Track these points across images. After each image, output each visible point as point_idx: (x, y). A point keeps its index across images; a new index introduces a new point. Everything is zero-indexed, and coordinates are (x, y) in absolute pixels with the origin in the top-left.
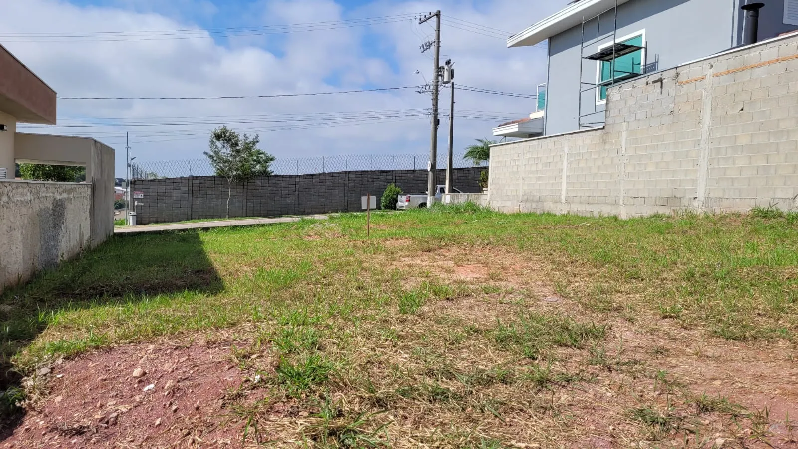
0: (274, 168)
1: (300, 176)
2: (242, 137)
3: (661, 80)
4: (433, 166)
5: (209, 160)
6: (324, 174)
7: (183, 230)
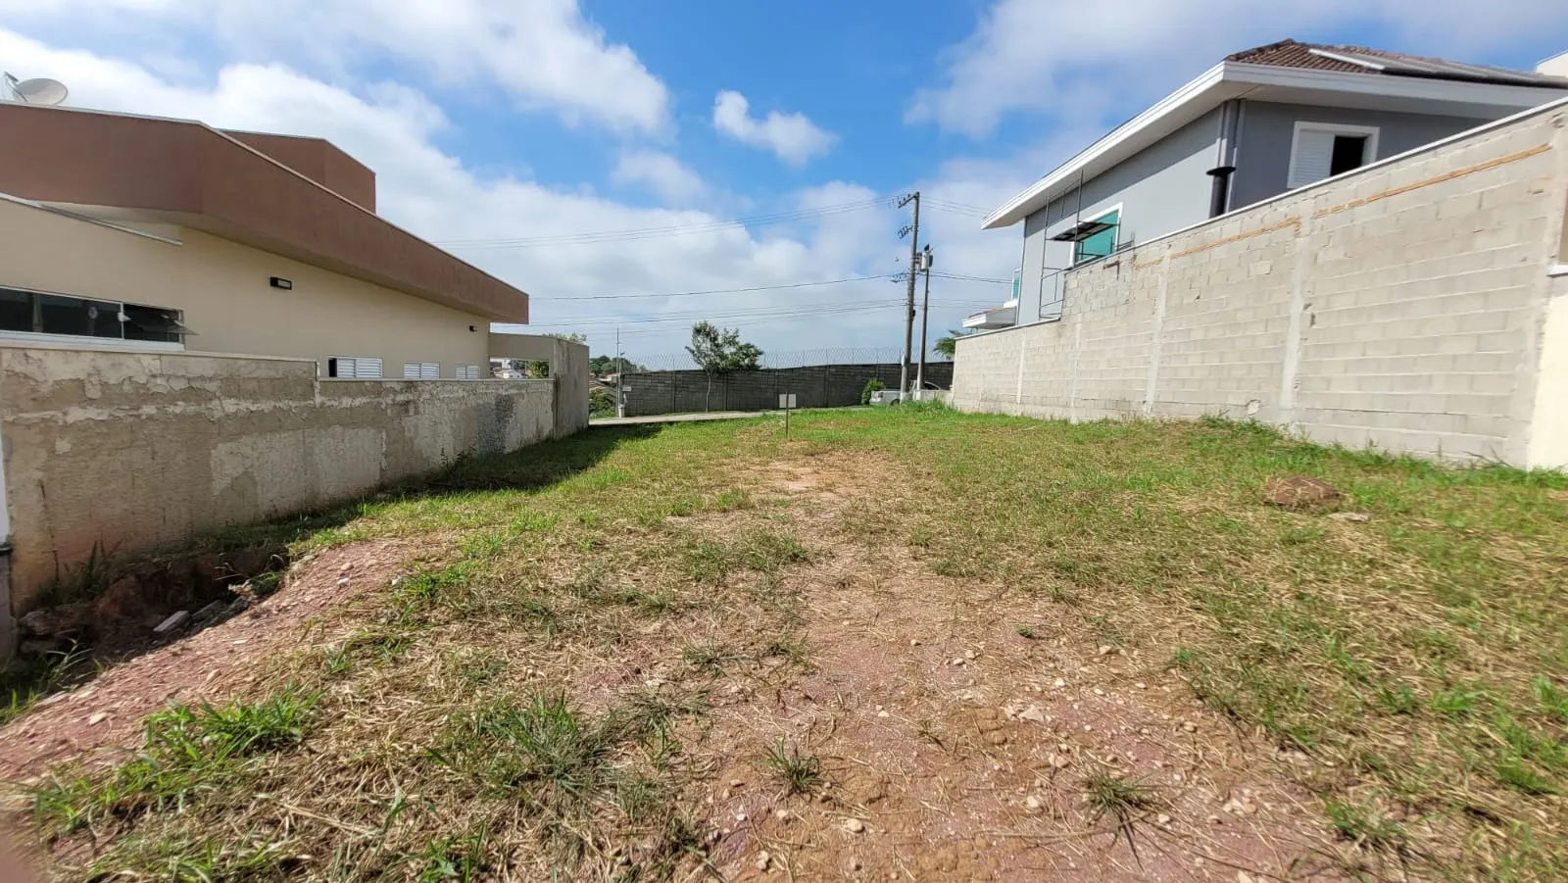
0: (760, 362)
1: (779, 371)
2: (721, 332)
3: (1117, 263)
4: (908, 360)
5: (691, 355)
6: (804, 368)
7: (650, 424)
